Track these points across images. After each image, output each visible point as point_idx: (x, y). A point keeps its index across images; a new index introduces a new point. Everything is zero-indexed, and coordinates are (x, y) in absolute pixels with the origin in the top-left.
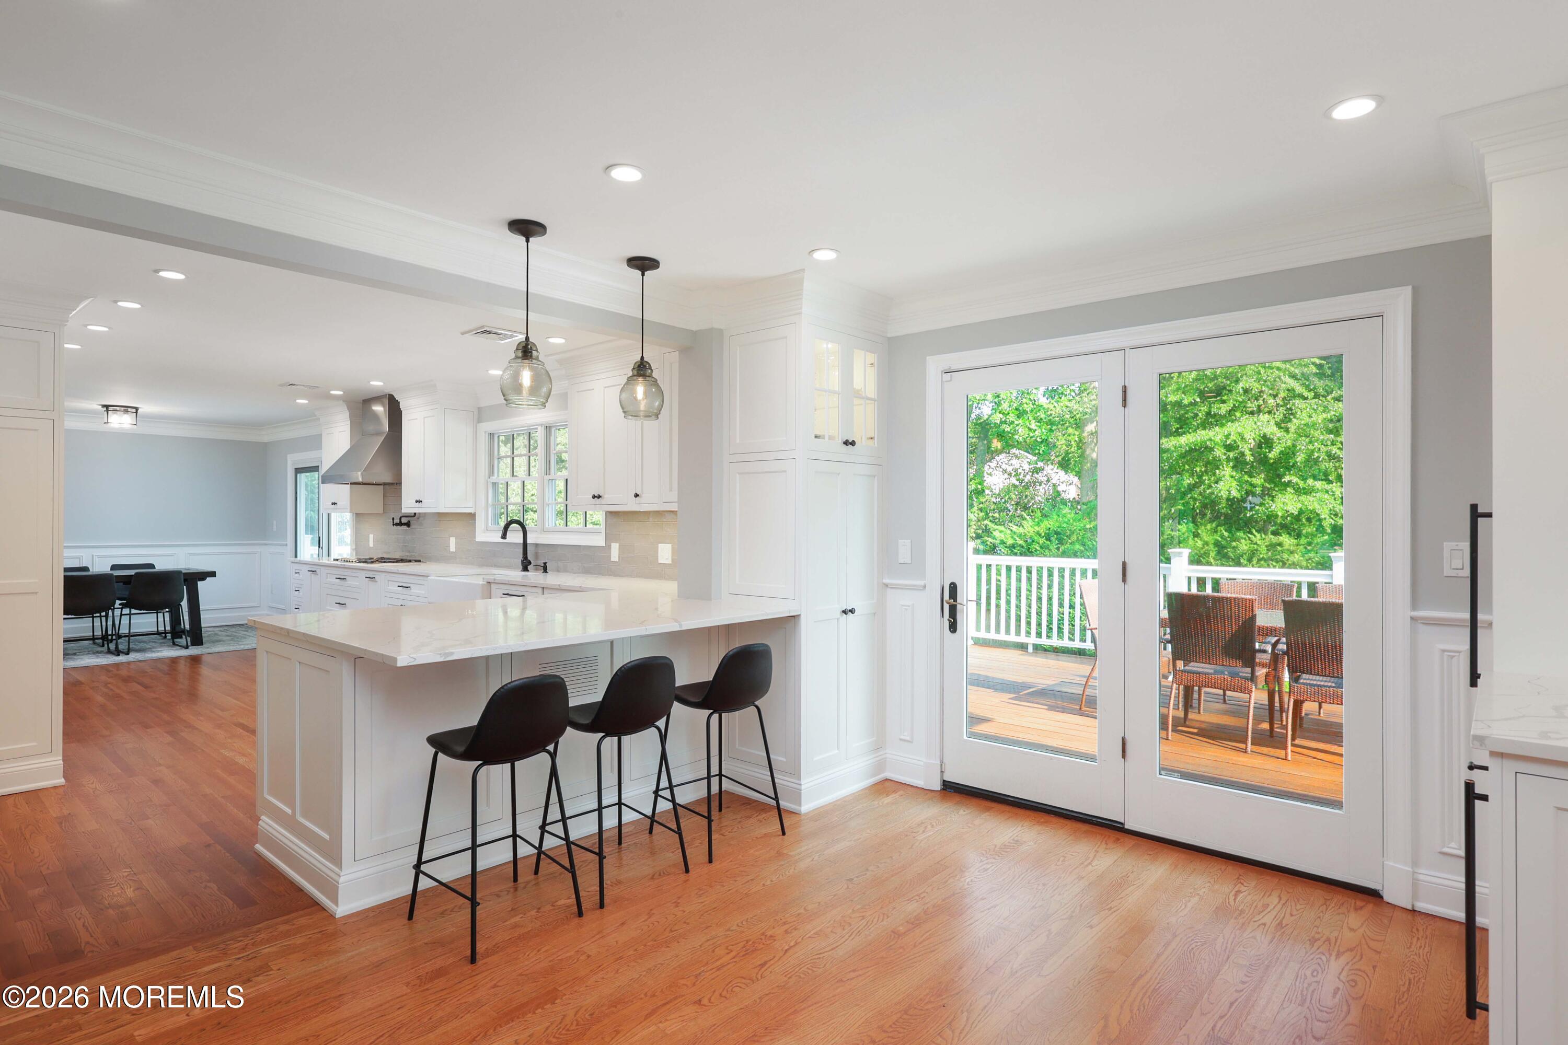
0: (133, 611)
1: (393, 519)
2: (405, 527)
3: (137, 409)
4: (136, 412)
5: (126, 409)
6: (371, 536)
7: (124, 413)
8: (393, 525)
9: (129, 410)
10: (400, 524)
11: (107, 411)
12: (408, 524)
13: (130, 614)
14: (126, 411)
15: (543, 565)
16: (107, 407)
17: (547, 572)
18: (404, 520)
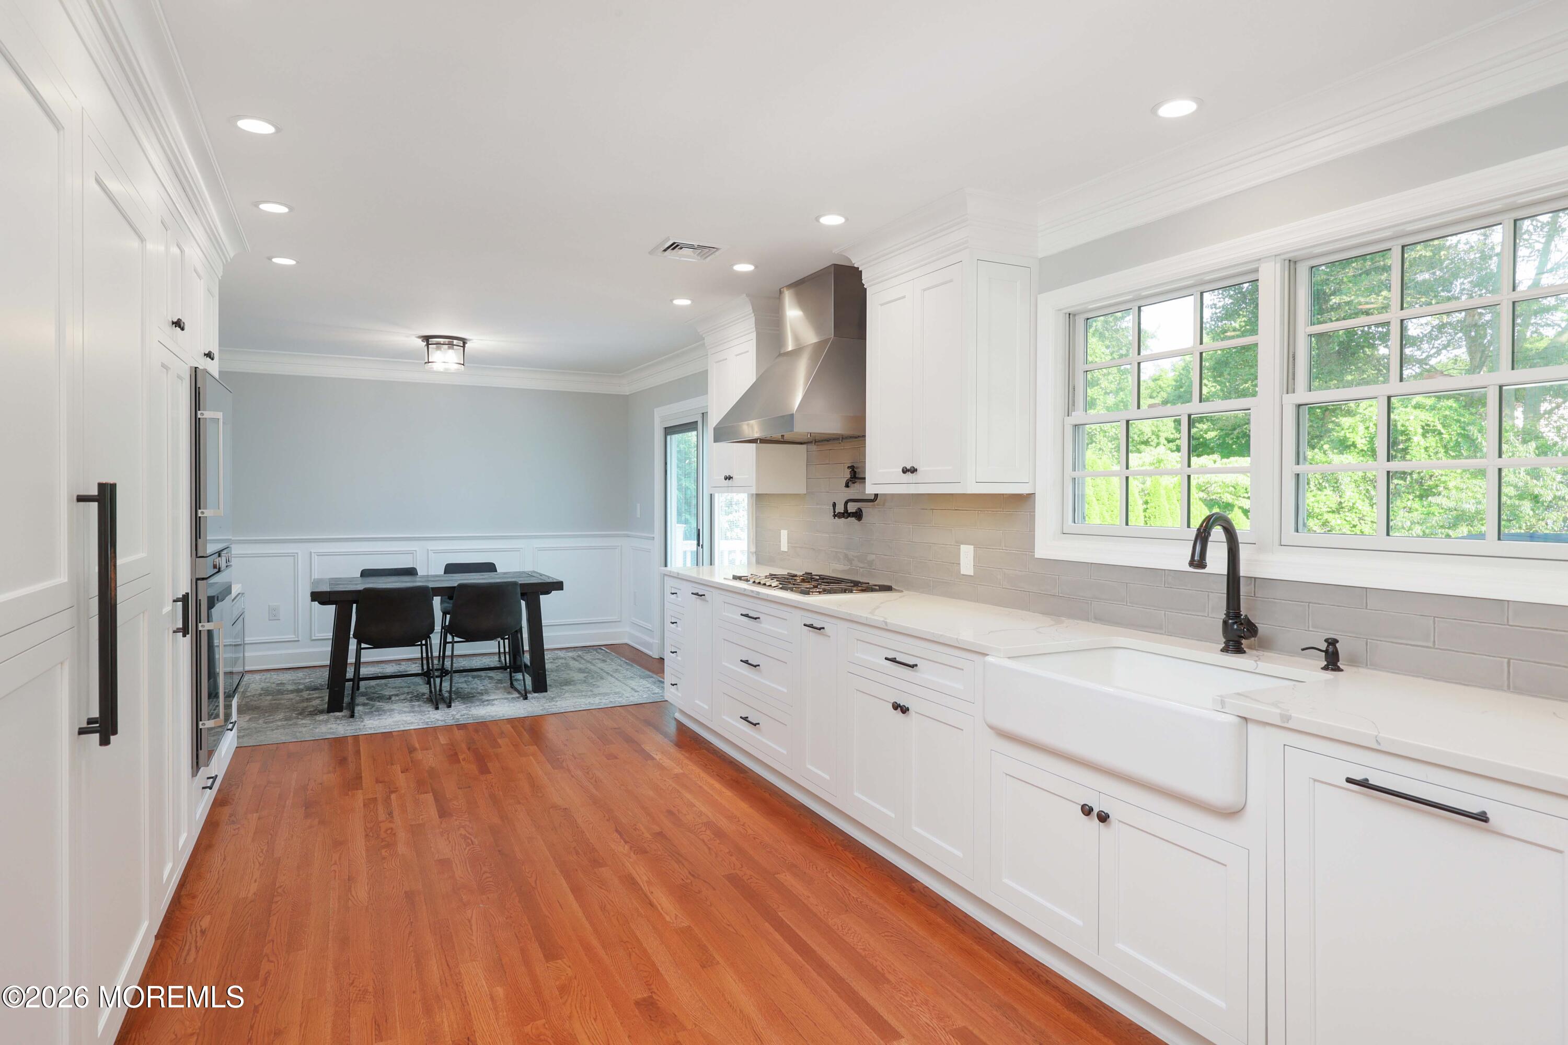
0: (456, 639)
1: (834, 505)
2: (852, 520)
3: (464, 341)
4: (464, 347)
5: (451, 341)
6: (784, 534)
7: (449, 348)
8: (835, 516)
9: (455, 342)
10: (845, 514)
11: (428, 345)
12: (858, 515)
13: (453, 643)
14: (451, 345)
15: (1324, 646)
16: (427, 339)
17: (1338, 669)
18: (852, 508)
